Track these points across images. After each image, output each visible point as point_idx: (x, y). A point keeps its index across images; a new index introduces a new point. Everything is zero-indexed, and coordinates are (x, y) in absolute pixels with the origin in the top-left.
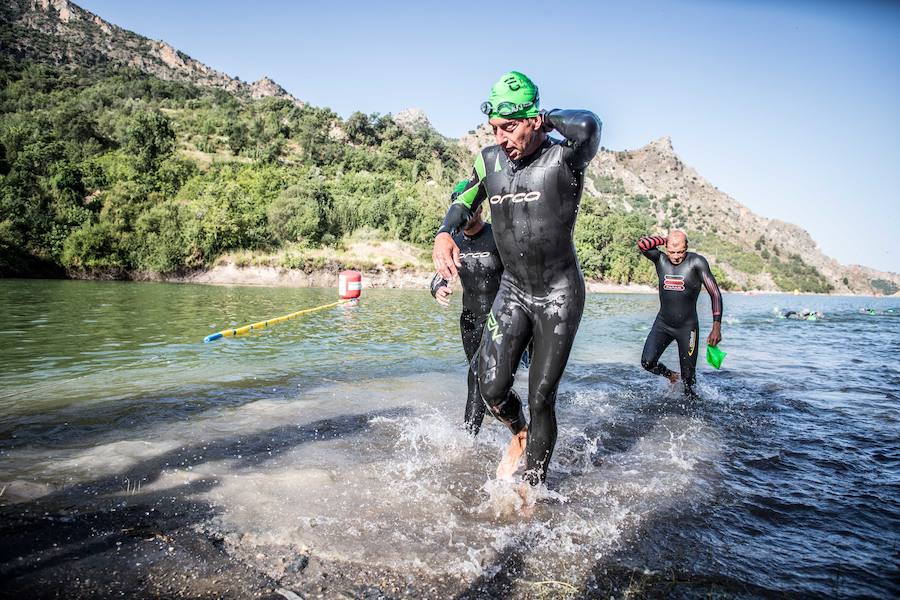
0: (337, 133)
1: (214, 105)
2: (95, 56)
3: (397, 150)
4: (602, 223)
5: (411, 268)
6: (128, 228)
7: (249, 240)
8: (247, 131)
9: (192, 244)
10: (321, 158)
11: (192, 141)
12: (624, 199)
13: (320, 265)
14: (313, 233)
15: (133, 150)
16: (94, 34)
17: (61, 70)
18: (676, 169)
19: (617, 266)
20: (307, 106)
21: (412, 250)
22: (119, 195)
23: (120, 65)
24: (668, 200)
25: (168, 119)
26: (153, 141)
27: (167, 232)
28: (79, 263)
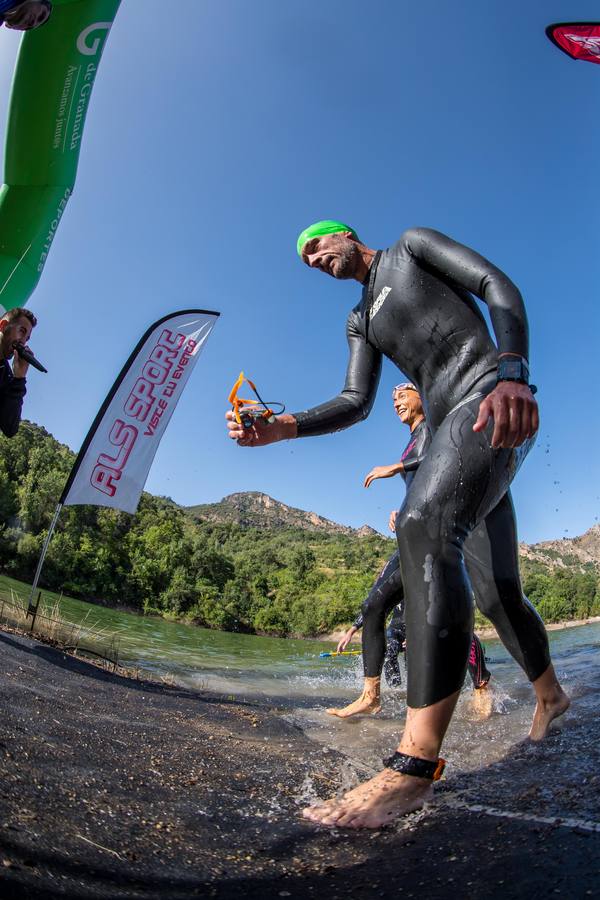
1: (337, 542)
2: (279, 522)
8: (355, 555)
9: (322, 619)
11: (325, 562)
15: (294, 568)
16: (280, 511)
17: (264, 530)
22: (285, 592)
23: (291, 525)
25: (313, 551)
27: (308, 612)
28: (261, 627)
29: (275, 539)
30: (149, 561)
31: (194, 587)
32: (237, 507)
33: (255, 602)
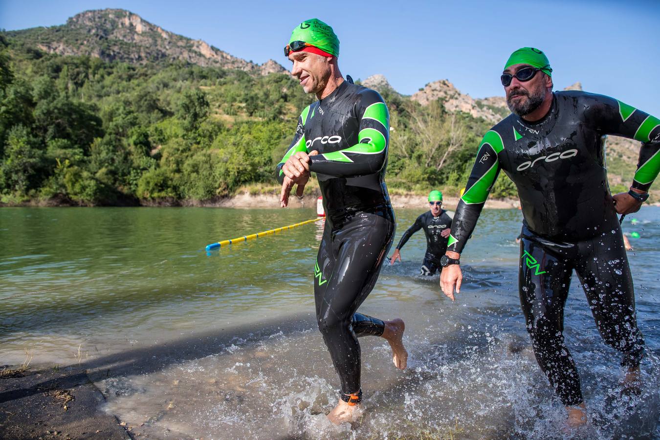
1: (235, 82)
2: (158, 54)
6: (178, 171)
7: (259, 176)
8: (258, 98)
9: (221, 180)
11: (221, 108)
13: (309, 192)
15: (182, 116)
16: (158, 39)
17: (138, 65)
22: (172, 148)
23: (174, 58)
25: (205, 93)
26: (195, 110)
27: (204, 172)
28: (148, 196)
29: (154, 77)
31: (45, 153)
32: (94, 31)
33: (135, 165)
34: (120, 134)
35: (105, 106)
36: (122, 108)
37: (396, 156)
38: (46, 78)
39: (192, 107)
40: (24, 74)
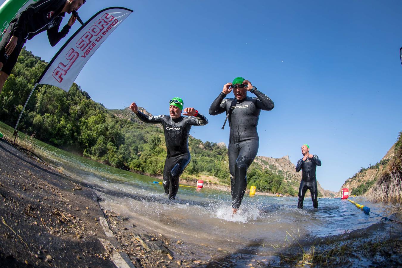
0: (201, 146)
3: (217, 152)
4: (271, 176)
5: (216, 184)
6: (145, 162)
10: (196, 152)
12: (276, 171)
13: (191, 179)
14: (191, 171)
15: (151, 144)
18: (290, 164)
19: (273, 189)
20: (195, 138)
21: (217, 179)
22: (145, 154)
24: (287, 172)
25: (160, 138)
27: (154, 164)
28: (133, 168)
29: (145, 129)
30: (89, 131)
31: (106, 146)
32: (131, 112)
33: (131, 157)
34: (129, 145)
35: (127, 135)
36: (132, 137)
37: (226, 172)
38: (114, 123)
39: (155, 141)
40: (109, 121)
